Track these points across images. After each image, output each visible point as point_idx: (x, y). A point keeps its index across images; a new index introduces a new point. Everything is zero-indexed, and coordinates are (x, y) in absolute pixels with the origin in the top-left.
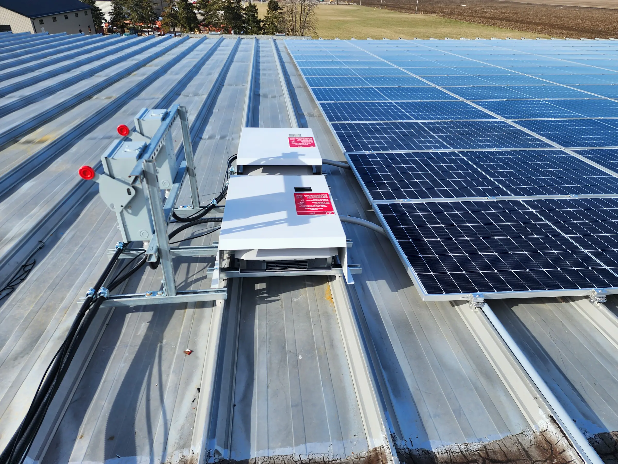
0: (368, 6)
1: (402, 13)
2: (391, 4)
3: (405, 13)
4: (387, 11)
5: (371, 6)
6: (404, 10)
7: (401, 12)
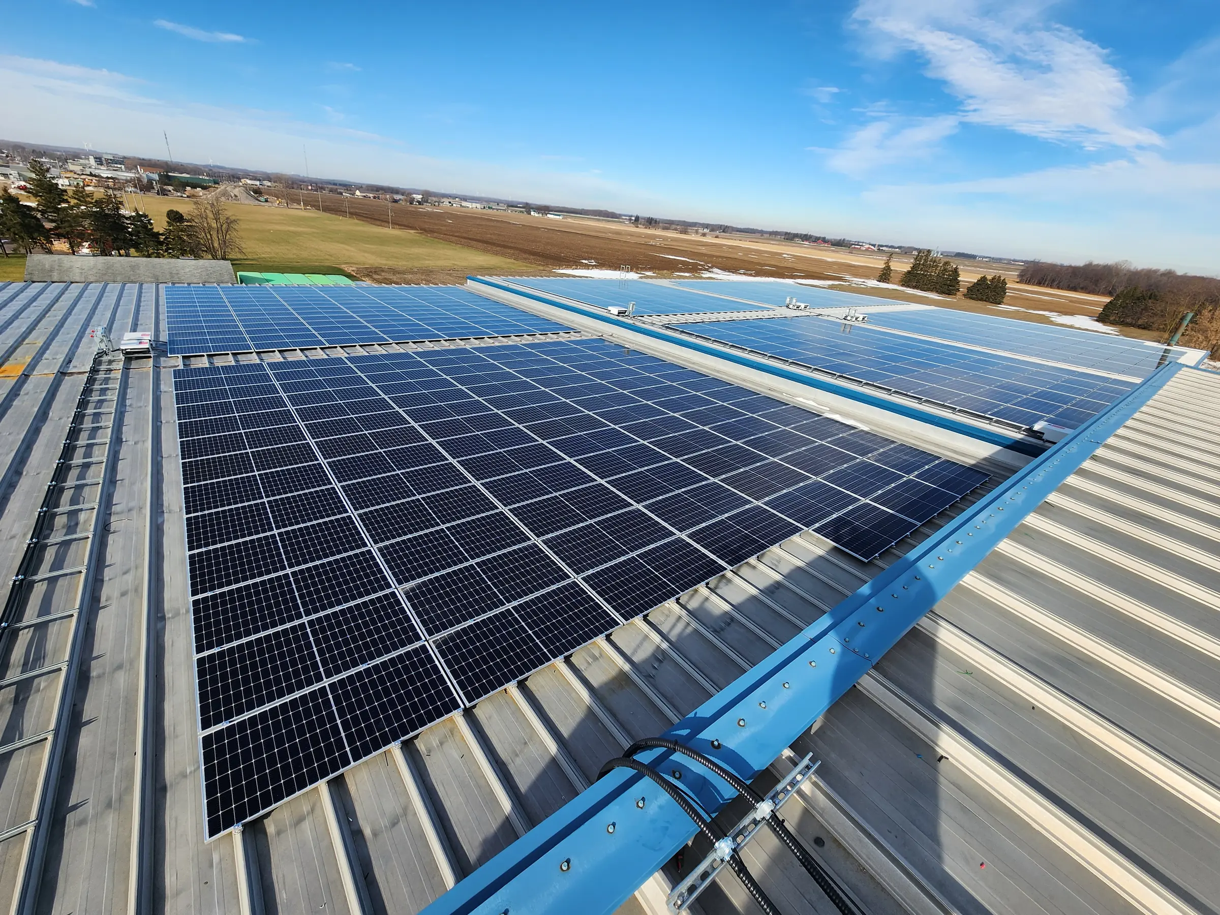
0: (333, 214)
1: (374, 226)
2: (363, 213)
3: (379, 226)
4: (356, 221)
5: (336, 214)
6: (378, 223)
7: (374, 224)
